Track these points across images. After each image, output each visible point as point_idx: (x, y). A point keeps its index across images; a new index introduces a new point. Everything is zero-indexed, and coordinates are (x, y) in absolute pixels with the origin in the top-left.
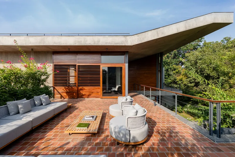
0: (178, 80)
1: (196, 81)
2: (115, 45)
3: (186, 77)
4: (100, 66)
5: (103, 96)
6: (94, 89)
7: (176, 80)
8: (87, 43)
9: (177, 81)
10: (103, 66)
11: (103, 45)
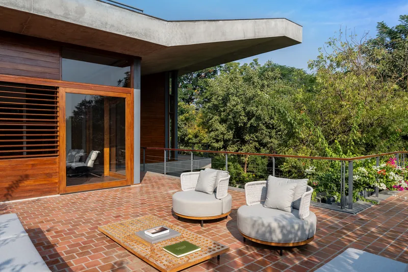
0: (190, 136)
1: (225, 137)
2: (128, 35)
3: (207, 130)
4: (57, 88)
5: (68, 184)
6: (33, 165)
7: (186, 135)
8: (37, 6)
9: (189, 139)
10: (68, 90)
11: (94, 26)
